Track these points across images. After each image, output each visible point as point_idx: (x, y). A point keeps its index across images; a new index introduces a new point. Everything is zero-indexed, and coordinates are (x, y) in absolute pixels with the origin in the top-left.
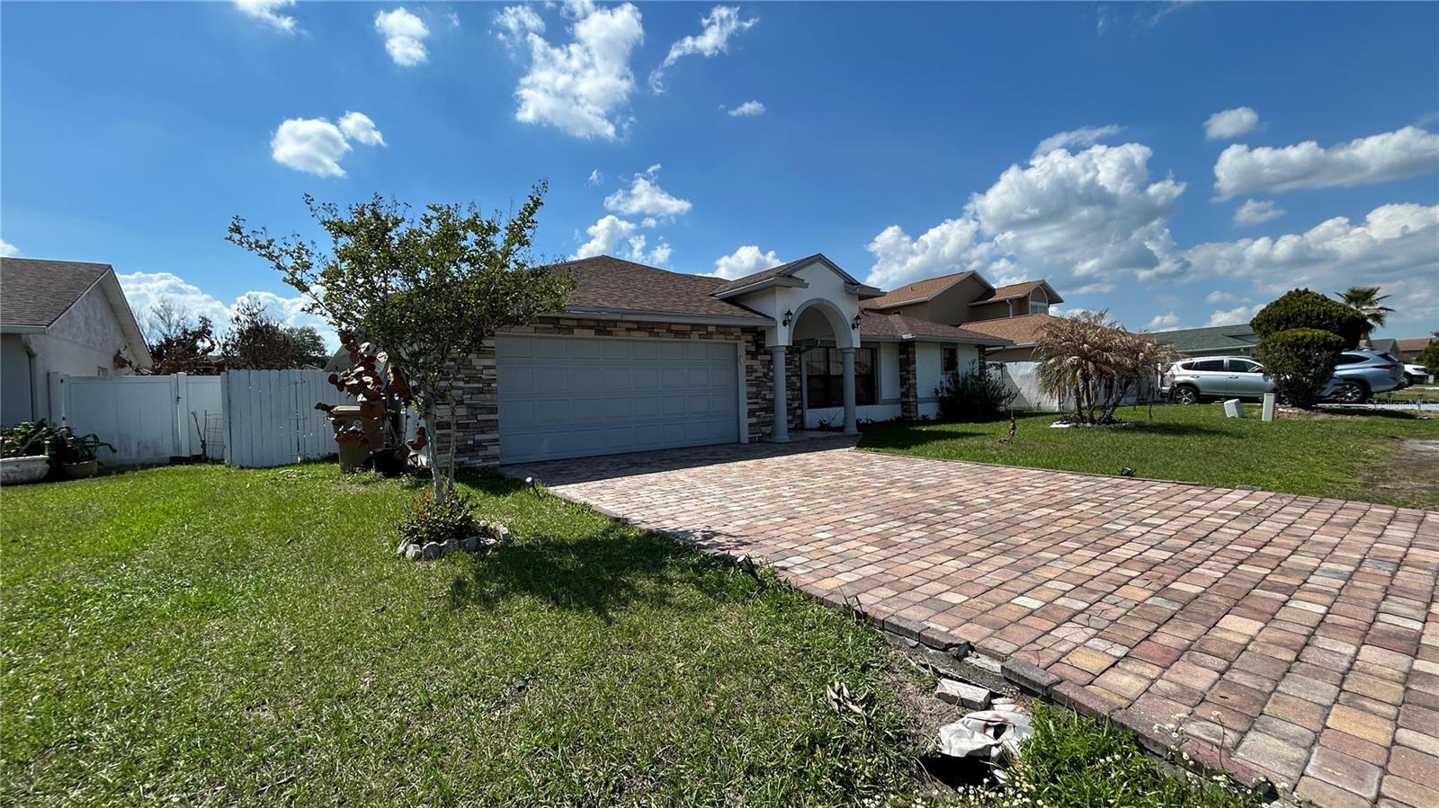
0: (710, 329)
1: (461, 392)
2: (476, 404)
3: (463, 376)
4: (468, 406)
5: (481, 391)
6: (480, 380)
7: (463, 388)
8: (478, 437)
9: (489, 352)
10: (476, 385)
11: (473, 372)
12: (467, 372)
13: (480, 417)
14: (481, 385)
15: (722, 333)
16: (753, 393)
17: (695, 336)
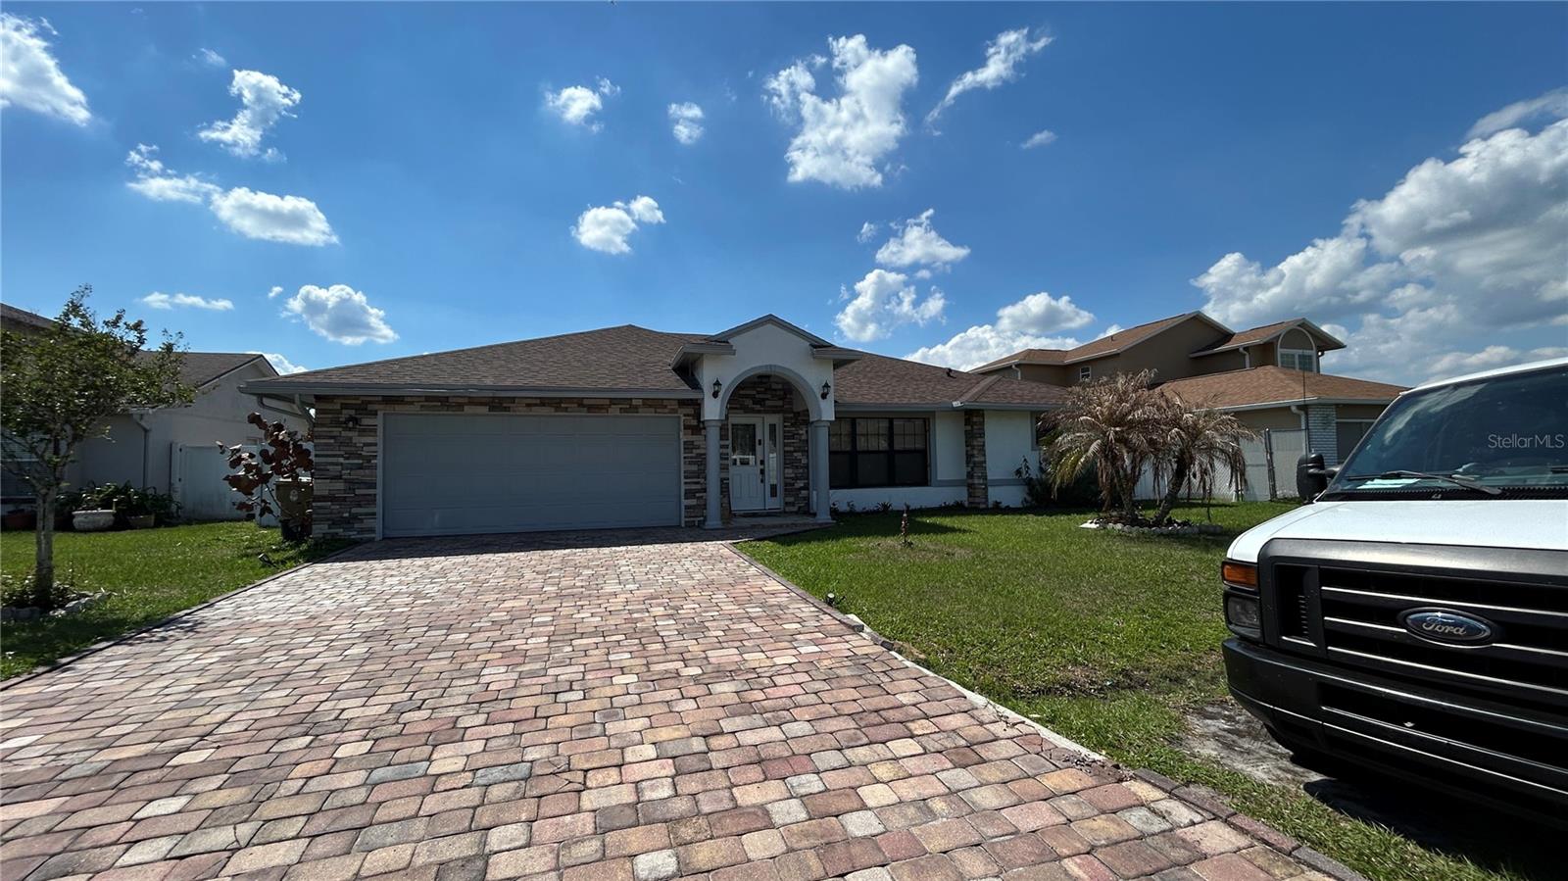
0: (634, 402)
1: (340, 467)
2: (353, 479)
3: (342, 453)
4: (346, 481)
5: (360, 467)
6: (360, 456)
7: (342, 464)
8: (354, 510)
9: (371, 430)
10: (356, 461)
11: (353, 449)
12: (347, 449)
13: (358, 492)
14: (361, 462)
15: (650, 406)
16: (694, 472)
17: (615, 410)
